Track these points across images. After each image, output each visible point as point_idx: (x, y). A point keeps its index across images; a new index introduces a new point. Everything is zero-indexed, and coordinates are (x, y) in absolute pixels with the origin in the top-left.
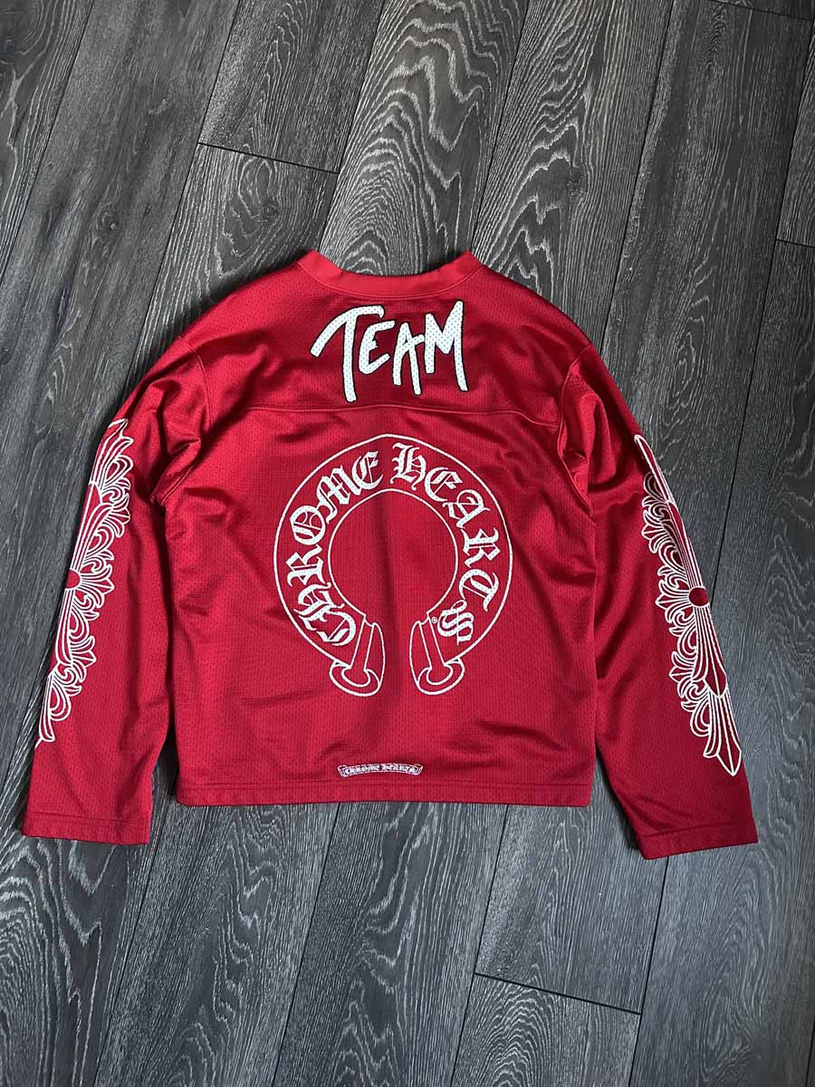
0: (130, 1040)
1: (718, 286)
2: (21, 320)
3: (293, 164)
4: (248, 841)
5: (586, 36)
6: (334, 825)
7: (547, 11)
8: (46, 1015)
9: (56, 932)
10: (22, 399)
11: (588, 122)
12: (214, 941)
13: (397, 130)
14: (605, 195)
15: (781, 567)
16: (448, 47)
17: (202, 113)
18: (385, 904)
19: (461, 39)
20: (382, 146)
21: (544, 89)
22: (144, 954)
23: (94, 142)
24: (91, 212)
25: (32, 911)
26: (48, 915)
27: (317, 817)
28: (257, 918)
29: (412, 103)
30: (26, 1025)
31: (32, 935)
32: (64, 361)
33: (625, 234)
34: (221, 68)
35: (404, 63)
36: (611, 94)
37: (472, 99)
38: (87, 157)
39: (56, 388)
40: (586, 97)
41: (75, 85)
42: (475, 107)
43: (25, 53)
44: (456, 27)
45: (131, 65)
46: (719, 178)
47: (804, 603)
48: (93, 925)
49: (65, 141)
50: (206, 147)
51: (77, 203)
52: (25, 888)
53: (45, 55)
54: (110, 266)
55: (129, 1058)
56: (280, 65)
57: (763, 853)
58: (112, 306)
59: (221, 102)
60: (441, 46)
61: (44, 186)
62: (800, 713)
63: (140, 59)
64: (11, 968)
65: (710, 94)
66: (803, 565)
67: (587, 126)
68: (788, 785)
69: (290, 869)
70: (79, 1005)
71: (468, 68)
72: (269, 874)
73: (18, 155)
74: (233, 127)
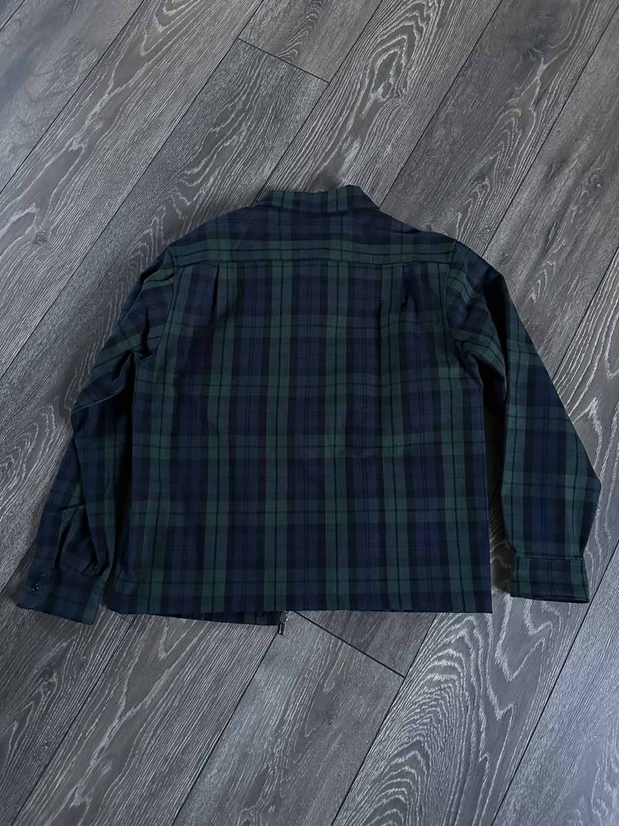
0: (522, 807)
8: (460, 764)
9: (478, 703)
22: (544, 741)
23: (594, 122)
24: (584, 172)
25: (462, 680)
26: (473, 687)
30: (444, 769)
31: (459, 699)
32: (547, 273)
38: (587, 132)
41: (585, 78)
43: (552, 47)
51: (575, 163)
52: (458, 660)
53: (567, 52)
54: (592, 214)
55: (519, 820)
58: (589, 243)
61: (552, 144)
64: (439, 720)
70: (487, 766)
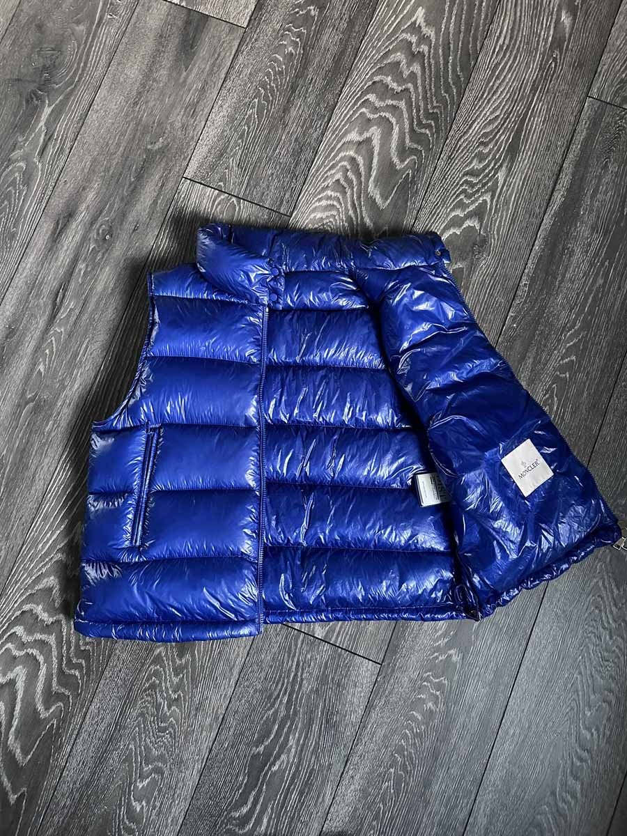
1: (585, 348)
2: (27, 304)
3: (256, 204)
4: (146, 744)
5: (507, 125)
6: (213, 743)
7: (479, 101)
10: (19, 369)
11: (499, 197)
12: (110, 818)
13: (343, 186)
14: (504, 261)
15: (600, 588)
16: (393, 120)
17: (190, 153)
18: (245, 810)
19: (406, 115)
20: (329, 198)
21: (467, 166)
27: (201, 734)
28: (145, 805)
29: (358, 165)
33: (514, 296)
34: (210, 117)
35: (356, 130)
36: (521, 177)
37: (407, 167)
39: (47, 363)
40: (501, 176)
42: (408, 174)
44: (402, 104)
45: (138, 107)
46: (599, 259)
47: (615, 621)
48: (20, 790)
49: (79, 162)
50: (189, 181)
56: (257, 120)
57: (548, 819)
59: (206, 145)
60: (388, 119)
62: (597, 710)
63: (147, 102)
65: (603, 185)
66: (618, 589)
67: (497, 201)
68: (577, 766)
69: (176, 772)
71: (407, 141)
72: (159, 773)
73: (41, 170)
74: (213, 168)
